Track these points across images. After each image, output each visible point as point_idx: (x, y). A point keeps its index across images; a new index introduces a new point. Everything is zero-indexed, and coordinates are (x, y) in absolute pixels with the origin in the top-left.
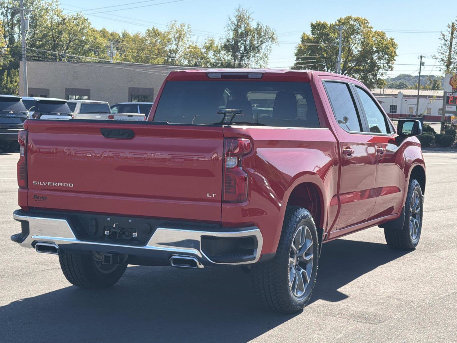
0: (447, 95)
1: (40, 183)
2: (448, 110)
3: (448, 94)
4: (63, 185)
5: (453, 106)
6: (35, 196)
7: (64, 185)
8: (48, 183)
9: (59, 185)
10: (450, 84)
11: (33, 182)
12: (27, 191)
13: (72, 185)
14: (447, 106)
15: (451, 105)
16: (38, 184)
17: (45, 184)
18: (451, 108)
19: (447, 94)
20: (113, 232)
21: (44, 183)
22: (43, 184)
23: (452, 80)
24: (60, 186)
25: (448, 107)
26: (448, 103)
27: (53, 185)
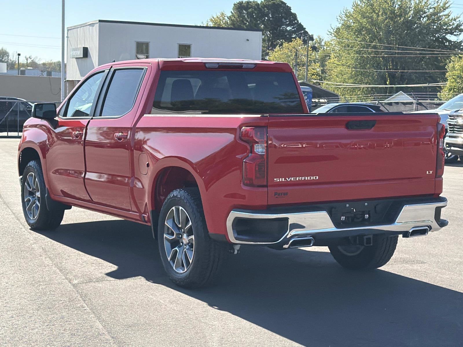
1: (283, 179)
4: (308, 178)
6: (276, 193)
8: (292, 178)
13: (318, 177)
17: (289, 179)
20: (348, 217)
21: (287, 179)
27: (297, 179)
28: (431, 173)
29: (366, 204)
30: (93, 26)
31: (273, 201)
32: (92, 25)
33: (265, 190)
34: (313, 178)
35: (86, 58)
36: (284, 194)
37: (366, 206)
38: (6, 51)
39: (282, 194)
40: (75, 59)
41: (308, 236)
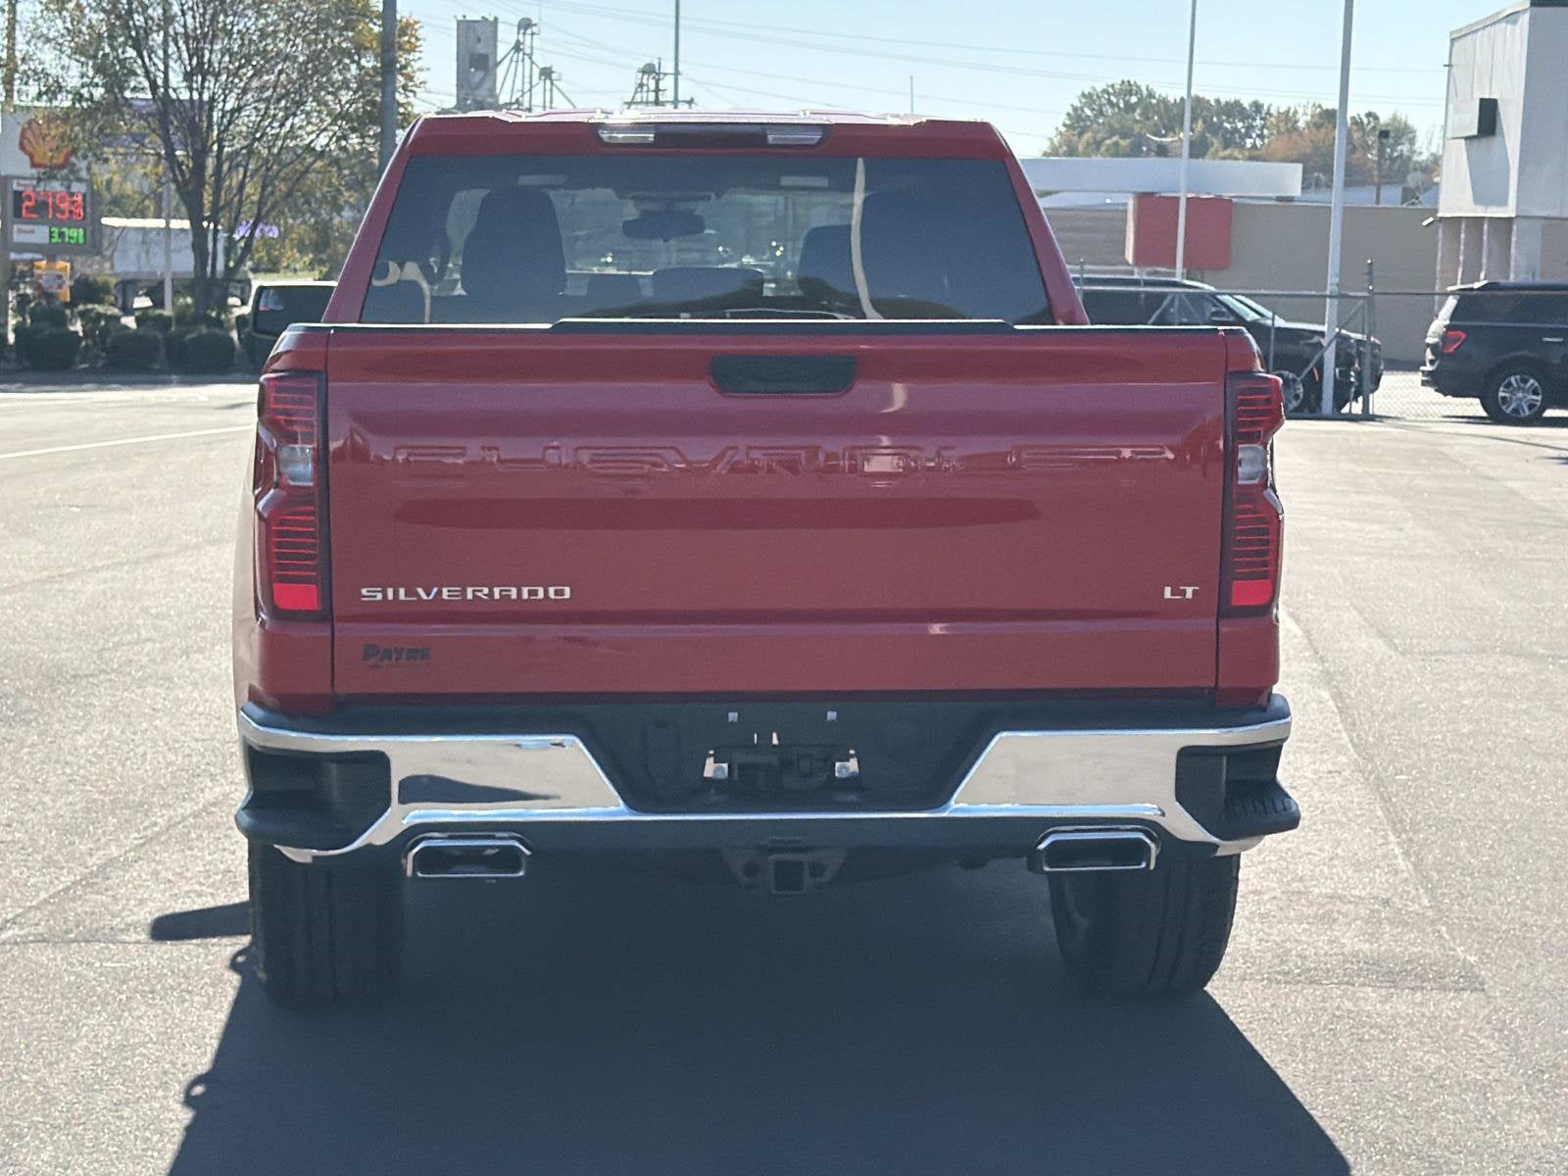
0: (15, 187)
1: (402, 591)
2: (20, 240)
3: (18, 184)
4: (519, 593)
5: (37, 228)
6: (371, 650)
7: (525, 596)
8: (445, 590)
9: (497, 596)
10: (22, 147)
11: (364, 591)
12: (328, 633)
13: (567, 590)
14: (16, 227)
15: (29, 222)
16: (390, 596)
17: (428, 595)
18: (32, 232)
19: (15, 182)
20: (742, 767)
21: (420, 591)
22: (417, 595)
23: (29, 134)
24: (505, 598)
25: (20, 231)
26: (20, 216)
27: (470, 596)
28: (1189, 594)
29: (832, 715)
30: (1515, 23)
31: (354, 681)
32: (1512, 17)
33: (323, 634)
34: (546, 592)
35: (1490, 138)
36: (412, 653)
37: (832, 722)
38: (1406, 122)
39: (399, 652)
40: (1463, 141)
41: (498, 835)
